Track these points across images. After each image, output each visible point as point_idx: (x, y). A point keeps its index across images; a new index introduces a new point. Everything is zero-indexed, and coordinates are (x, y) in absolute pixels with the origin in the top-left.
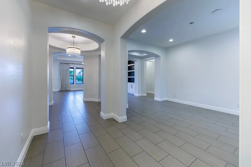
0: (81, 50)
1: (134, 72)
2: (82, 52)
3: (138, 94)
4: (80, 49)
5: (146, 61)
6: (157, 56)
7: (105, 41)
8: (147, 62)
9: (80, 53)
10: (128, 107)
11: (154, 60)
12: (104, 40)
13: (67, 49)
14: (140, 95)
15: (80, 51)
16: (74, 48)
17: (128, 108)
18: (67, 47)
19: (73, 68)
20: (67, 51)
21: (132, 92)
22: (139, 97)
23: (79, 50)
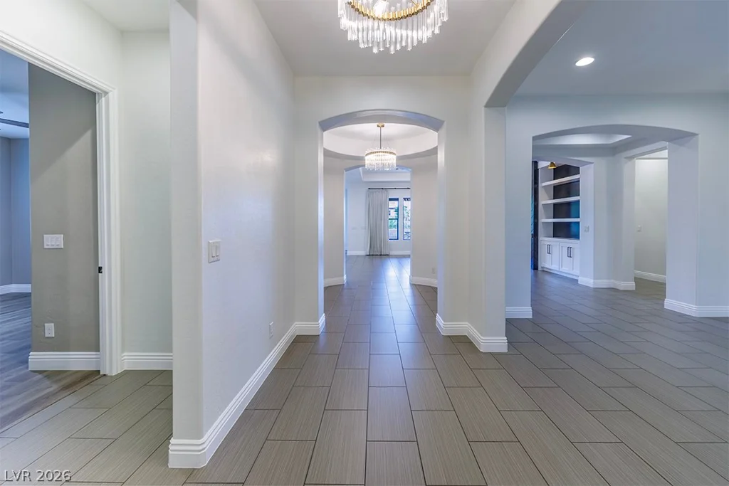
0: (397, 155)
1: (578, 201)
2: (399, 158)
3: (592, 281)
4: (395, 152)
5: (631, 158)
6: (677, 138)
7: (445, 123)
8: (637, 161)
9: (395, 161)
10: (533, 316)
11: (665, 153)
12: (443, 122)
13: (366, 158)
14: (603, 283)
15: (395, 157)
16: (381, 154)
17: (531, 317)
18: (367, 152)
19: (397, 199)
20: (367, 162)
21: (569, 272)
22: (596, 289)
23: (391, 156)
